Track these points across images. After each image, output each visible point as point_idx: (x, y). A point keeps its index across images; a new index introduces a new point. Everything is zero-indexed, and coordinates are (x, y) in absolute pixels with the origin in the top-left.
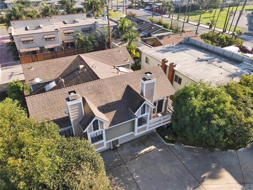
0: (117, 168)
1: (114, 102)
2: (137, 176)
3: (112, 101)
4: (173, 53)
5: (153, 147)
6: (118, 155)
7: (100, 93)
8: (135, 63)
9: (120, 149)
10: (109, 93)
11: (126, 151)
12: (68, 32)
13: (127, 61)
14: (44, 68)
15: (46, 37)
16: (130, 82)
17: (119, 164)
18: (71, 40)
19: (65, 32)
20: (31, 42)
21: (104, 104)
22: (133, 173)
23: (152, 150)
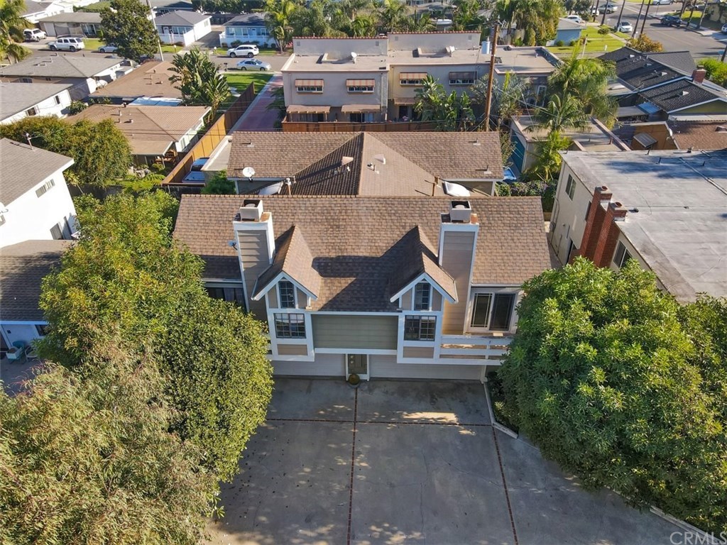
0: (331, 425)
1: (360, 257)
2: (364, 464)
3: (356, 254)
4: (660, 176)
5: (451, 417)
6: (352, 399)
7: (338, 227)
8: (547, 188)
9: (366, 387)
10: (357, 234)
11: (377, 396)
12: (410, 77)
13: (485, 173)
14: (274, 149)
15: (351, 83)
16: (426, 221)
17: (341, 418)
18: (408, 99)
19: (404, 77)
20: (316, 91)
21: (333, 255)
22: (359, 453)
23: (443, 423)
